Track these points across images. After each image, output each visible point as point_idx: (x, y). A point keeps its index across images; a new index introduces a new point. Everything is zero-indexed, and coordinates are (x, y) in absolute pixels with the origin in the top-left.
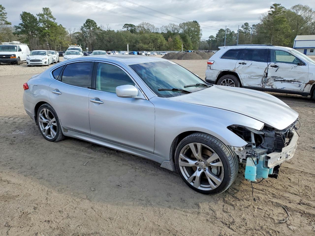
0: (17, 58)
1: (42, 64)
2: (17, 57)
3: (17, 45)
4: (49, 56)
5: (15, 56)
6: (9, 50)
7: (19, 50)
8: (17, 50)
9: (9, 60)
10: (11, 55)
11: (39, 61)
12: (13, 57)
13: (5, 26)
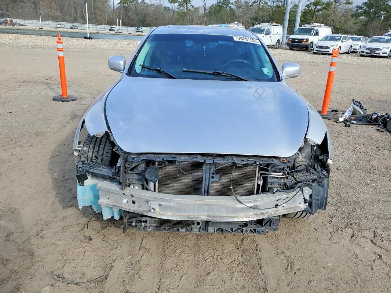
0: (310, 44)
1: (328, 52)
2: (309, 42)
3: (315, 28)
4: (343, 42)
5: (307, 40)
6: (305, 34)
7: (315, 34)
8: (313, 33)
9: (299, 45)
10: (304, 39)
11: (327, 47)
12: (305, 41)
13: (347, 6)
